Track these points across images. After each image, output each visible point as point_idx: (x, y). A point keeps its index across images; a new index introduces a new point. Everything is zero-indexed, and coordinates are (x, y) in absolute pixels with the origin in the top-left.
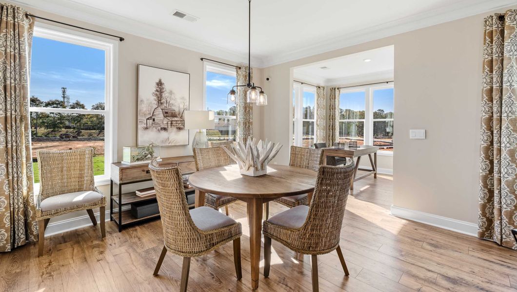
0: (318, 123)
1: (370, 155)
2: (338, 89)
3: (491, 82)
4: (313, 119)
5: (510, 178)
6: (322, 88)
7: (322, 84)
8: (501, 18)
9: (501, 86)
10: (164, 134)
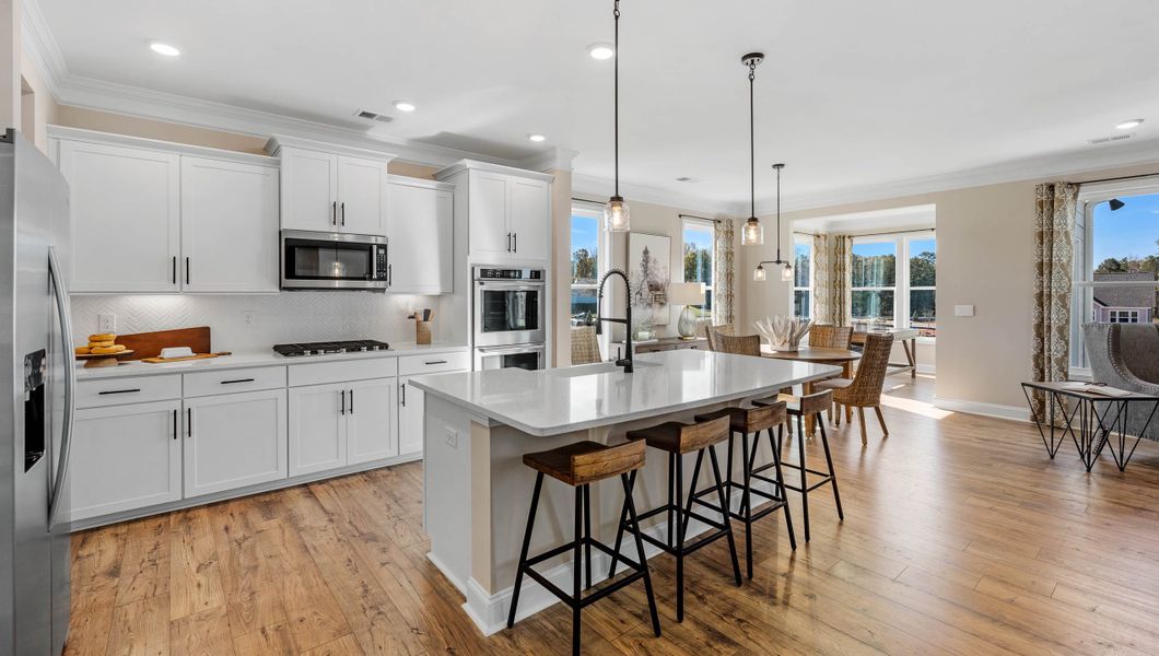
0: (817, 293)
1: (904, 342)
2: (849, 237)
3: (1042, 255)
4: (808, 286)
5: (1059, 356)
6: (823, 238)
7: (822, 231)
8: (1051, 187)
9: (1051, 260)
10: (649, 311)
